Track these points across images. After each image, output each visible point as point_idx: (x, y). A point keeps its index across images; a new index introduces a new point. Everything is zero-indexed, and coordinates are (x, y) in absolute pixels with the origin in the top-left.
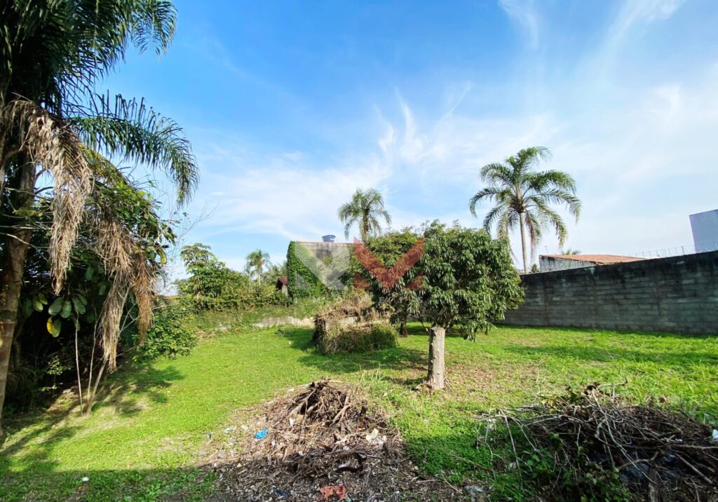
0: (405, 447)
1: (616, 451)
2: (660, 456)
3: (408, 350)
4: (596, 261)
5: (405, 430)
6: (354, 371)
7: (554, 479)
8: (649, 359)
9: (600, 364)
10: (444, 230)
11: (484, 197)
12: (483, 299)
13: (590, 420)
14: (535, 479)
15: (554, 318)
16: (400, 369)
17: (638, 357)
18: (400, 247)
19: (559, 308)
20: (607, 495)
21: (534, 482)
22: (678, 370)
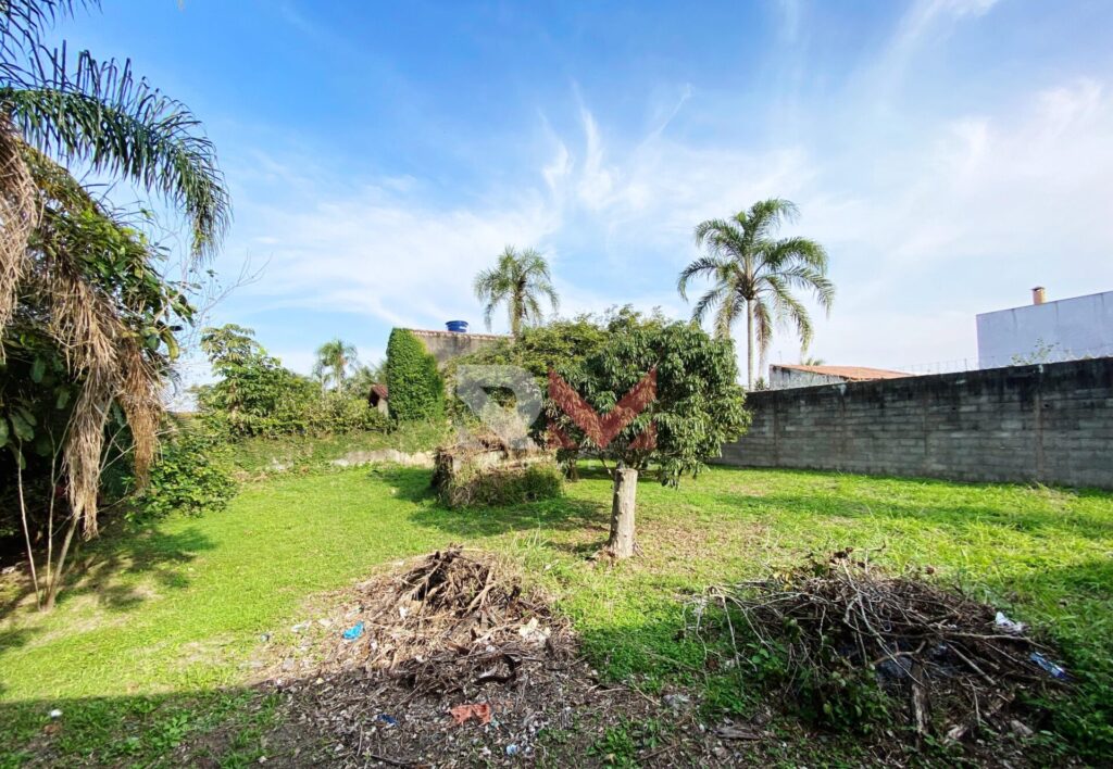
0: (578, 643)
1: (870, 640)
2: (927, 647)
3: (578, 502)
4: (847, 375)
5: (577, 619)
6: (498, 532)
7: (787, 680)
8: (910, 515)
9: (845, 521)
10: (640, 321)
11: (699, 272)
12: (694, 427)
13: (838, 598)
14: (761, 682)
15: (786, 455)
16: (568, 529)
17: (895, 512)
18: (573, 345)
19: (792, 441)
20: (858, 700)
21: (759, 686)
22: (947, 529)
